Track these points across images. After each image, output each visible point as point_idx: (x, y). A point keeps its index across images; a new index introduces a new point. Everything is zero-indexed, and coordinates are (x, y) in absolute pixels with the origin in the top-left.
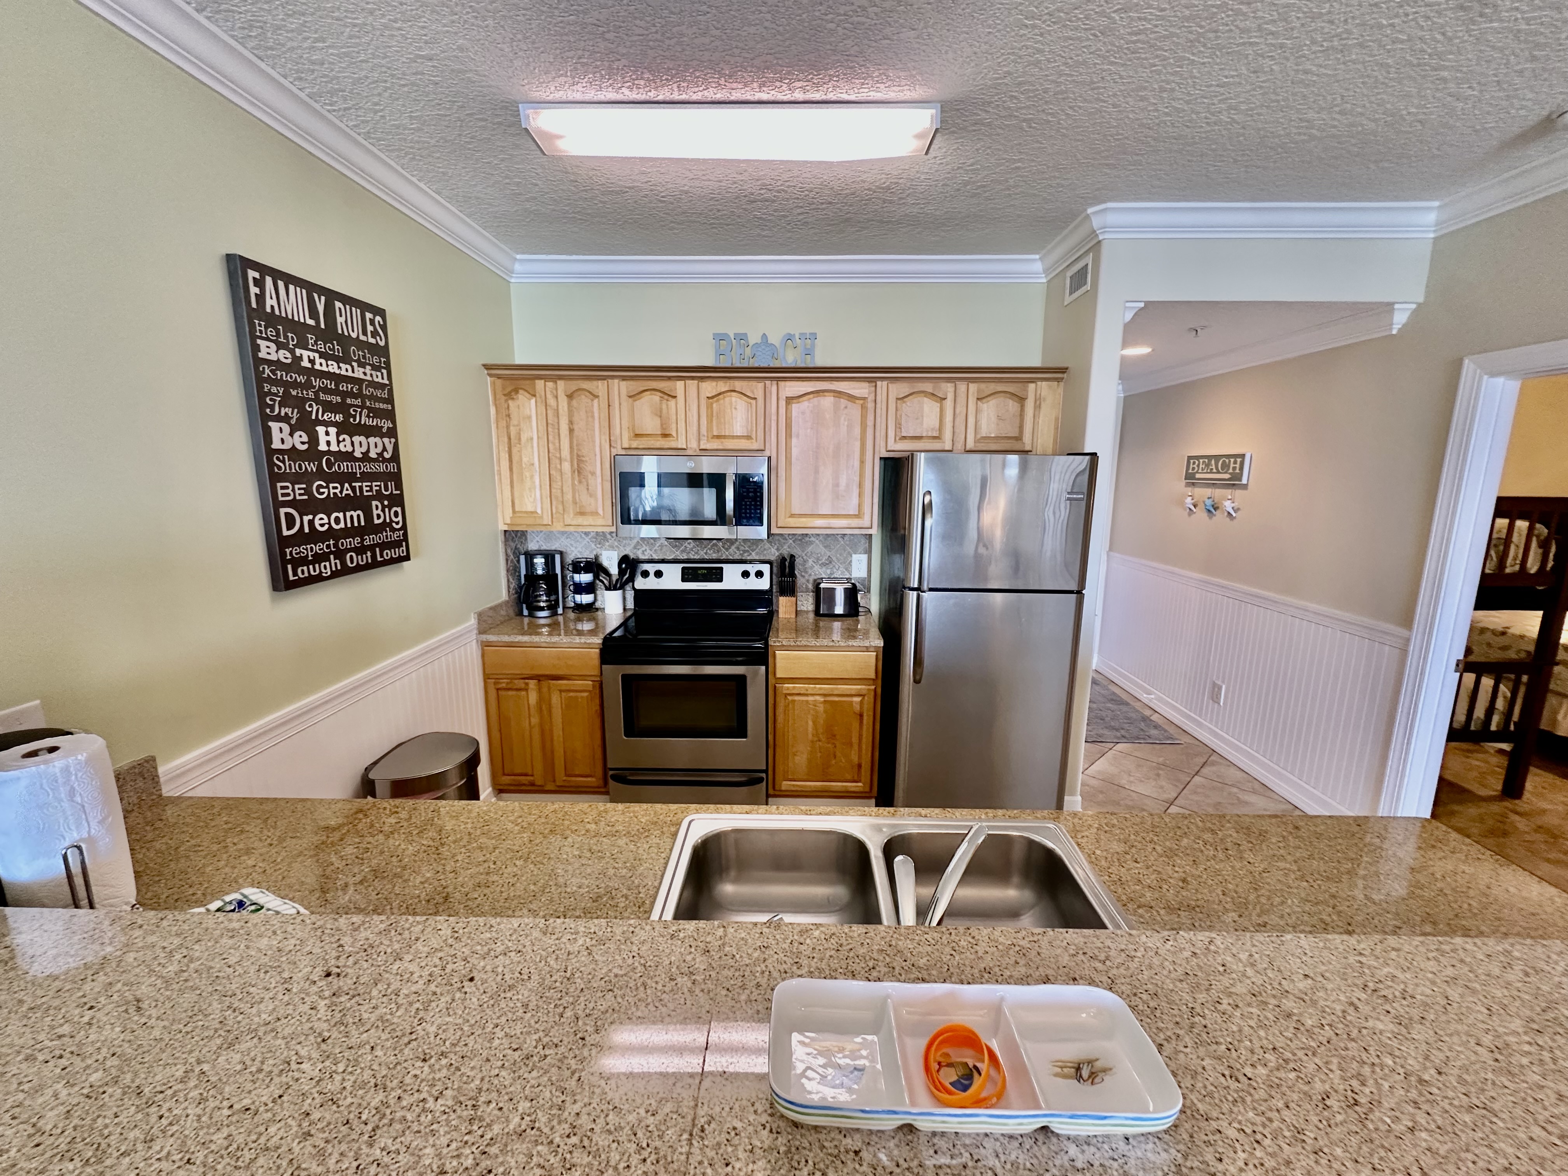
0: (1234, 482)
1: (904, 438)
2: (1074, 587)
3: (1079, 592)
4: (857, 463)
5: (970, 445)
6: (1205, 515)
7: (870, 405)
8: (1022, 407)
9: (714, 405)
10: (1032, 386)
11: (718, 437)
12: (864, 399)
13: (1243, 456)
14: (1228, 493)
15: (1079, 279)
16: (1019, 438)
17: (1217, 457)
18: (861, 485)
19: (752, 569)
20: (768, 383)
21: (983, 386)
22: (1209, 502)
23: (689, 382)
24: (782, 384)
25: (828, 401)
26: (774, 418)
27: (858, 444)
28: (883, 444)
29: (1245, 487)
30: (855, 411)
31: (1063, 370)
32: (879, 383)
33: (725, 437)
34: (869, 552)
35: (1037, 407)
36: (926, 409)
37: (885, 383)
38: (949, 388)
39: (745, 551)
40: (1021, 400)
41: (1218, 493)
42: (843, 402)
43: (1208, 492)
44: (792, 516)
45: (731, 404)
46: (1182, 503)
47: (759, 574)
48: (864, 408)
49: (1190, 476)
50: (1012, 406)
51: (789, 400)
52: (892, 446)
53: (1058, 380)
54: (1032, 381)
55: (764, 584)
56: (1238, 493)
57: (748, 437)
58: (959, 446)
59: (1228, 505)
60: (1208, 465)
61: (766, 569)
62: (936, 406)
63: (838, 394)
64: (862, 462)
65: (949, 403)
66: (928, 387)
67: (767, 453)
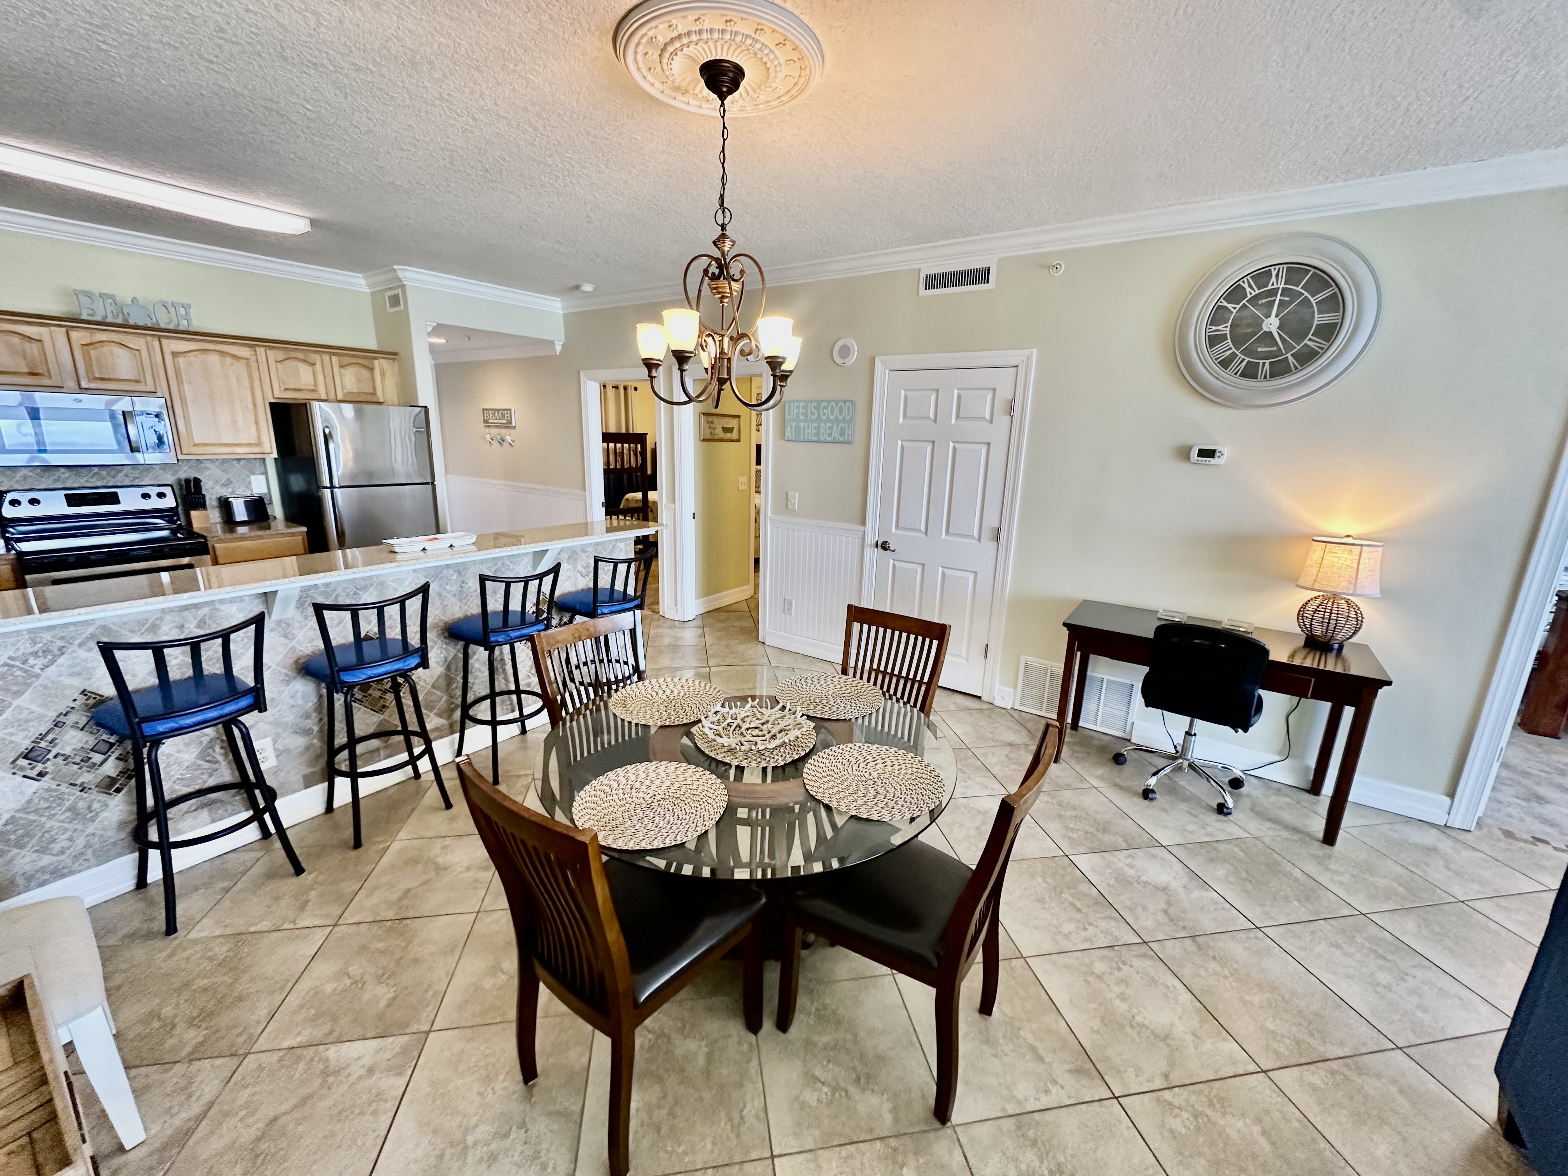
0: (508, 425)
1: (287, 389)
2: (430, 481)
3: (433, 483)
4: (251, 407)
5: (340, 397)
6: (498, 445)
7: (254, 364)
8: (372, 374)
9: (92, 352)
10: (376, 362)
11: (102, 379)
12: (247, 359)
13: (510, 410)
14: (507, 431)
15: (395, 301)
16: (374, 394)
17: (498, 410)
18: (256, 422)
19: (153, 491)
20: (149, 338)
21: (341, 358)
22: (499, 437)
23: (53, 328)
24: (164, 341)
25: (214, 358)
26: (161, 367)
27: (249, 391)
28: (270, 393)
29: (514, 428)
30: (241, 366)
31: (395, 354)
32: (258, 349)
33: (109, 380)
34: (266, 473)
35: (383, 375)
36: (301, 369)
37: (262, 349)
38: (317, 358)
39: (135, 479)
40: (372, 370)
41: (503, 431)
42: (229, 360)
43: (497, 431)
44: (196, 445)
45: (112, 354)
46: (484, 438)
47: (161, 495)
48: (248, 366)
49: (486, 421)
50: (365, 373)
51: (175, 354)
52: (278, 394)
53: (394, 359)
54: (376, 358)
55: (169, 502)
56: (512, 431)
57: (137, 381)
58: (332, 396)
59: (508, 439)
60: (494, 414)
61: (168, 491)
62: (309, 369)
63: (222, 353)
64: (255, 405)
65: (318, 367)
66: (300, 355)
67: (159, 394)
